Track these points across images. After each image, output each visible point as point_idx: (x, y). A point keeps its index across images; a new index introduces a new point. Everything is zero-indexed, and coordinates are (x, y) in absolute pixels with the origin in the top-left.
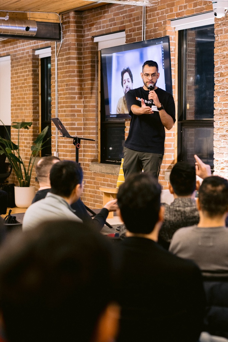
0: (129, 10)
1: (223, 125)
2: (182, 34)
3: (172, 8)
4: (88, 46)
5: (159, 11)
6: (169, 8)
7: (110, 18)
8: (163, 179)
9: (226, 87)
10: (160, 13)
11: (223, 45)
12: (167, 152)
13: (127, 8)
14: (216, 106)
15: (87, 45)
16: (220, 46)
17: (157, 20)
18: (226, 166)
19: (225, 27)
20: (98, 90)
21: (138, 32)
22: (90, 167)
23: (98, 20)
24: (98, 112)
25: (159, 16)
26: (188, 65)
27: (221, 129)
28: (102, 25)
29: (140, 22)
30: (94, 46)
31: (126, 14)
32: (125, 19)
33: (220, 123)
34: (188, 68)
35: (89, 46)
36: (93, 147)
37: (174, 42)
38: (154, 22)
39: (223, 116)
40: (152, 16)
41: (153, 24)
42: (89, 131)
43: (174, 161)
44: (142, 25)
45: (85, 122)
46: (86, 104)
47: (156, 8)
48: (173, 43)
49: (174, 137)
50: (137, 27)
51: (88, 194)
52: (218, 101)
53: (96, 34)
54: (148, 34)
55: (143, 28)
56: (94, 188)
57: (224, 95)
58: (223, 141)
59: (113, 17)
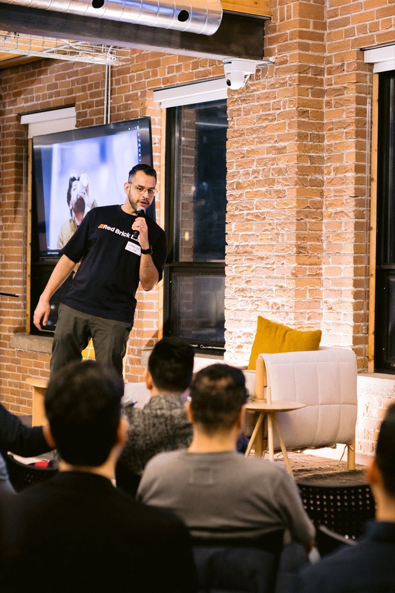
0: (82, 70)
1: (240, 272)
2: (173, 114)
3: (156, 69)
4: (10, 131)
5: (133, 74)
6: (151, 70)
7: (49, 83)
8: (139, 363)
9: (246, 207)
10: (135, 78)
11: (241, 135)
12: (146, 318)
13: (79, 67)
14: (229, 239)
15: (9, 129)
16: (236, 137)
17: (131, 89)
18: (246, 343)
19: (246, 105)
20: (26, 207)
21: (97, 109)
22: (12, 341)
23: (28, 86)
24: (26, 245)
25: (133, 83)
26: (183, 167)
27: (238, 278)
28: (34, 95)
29: (101, 91)
30: (21, 131)
31: (77, 77)
32: (75, 85)
33: (236, 268)
34: (183, 172)
35: (13, 131)
36: (18, 307)
37: (159, 127)
38: (125, 92)
39: (240, 256)
40: (121, 82)
41: (123, 95)
42: (10, 278)
43: (157, 332)
44: (104, 96)
45: (4, 262)
46: (7, 231)
47: (129, 68)
48: (158, 129)
49: (157, 291)
50: (95, 99)
51: (8, 389)
52: (233, 230)
53: (25, 110)
54: (115, 112)
55: (105, 102)
56: (17, 377)
57: (243, 220)
58: (240, 299)
59: (54, 82)
